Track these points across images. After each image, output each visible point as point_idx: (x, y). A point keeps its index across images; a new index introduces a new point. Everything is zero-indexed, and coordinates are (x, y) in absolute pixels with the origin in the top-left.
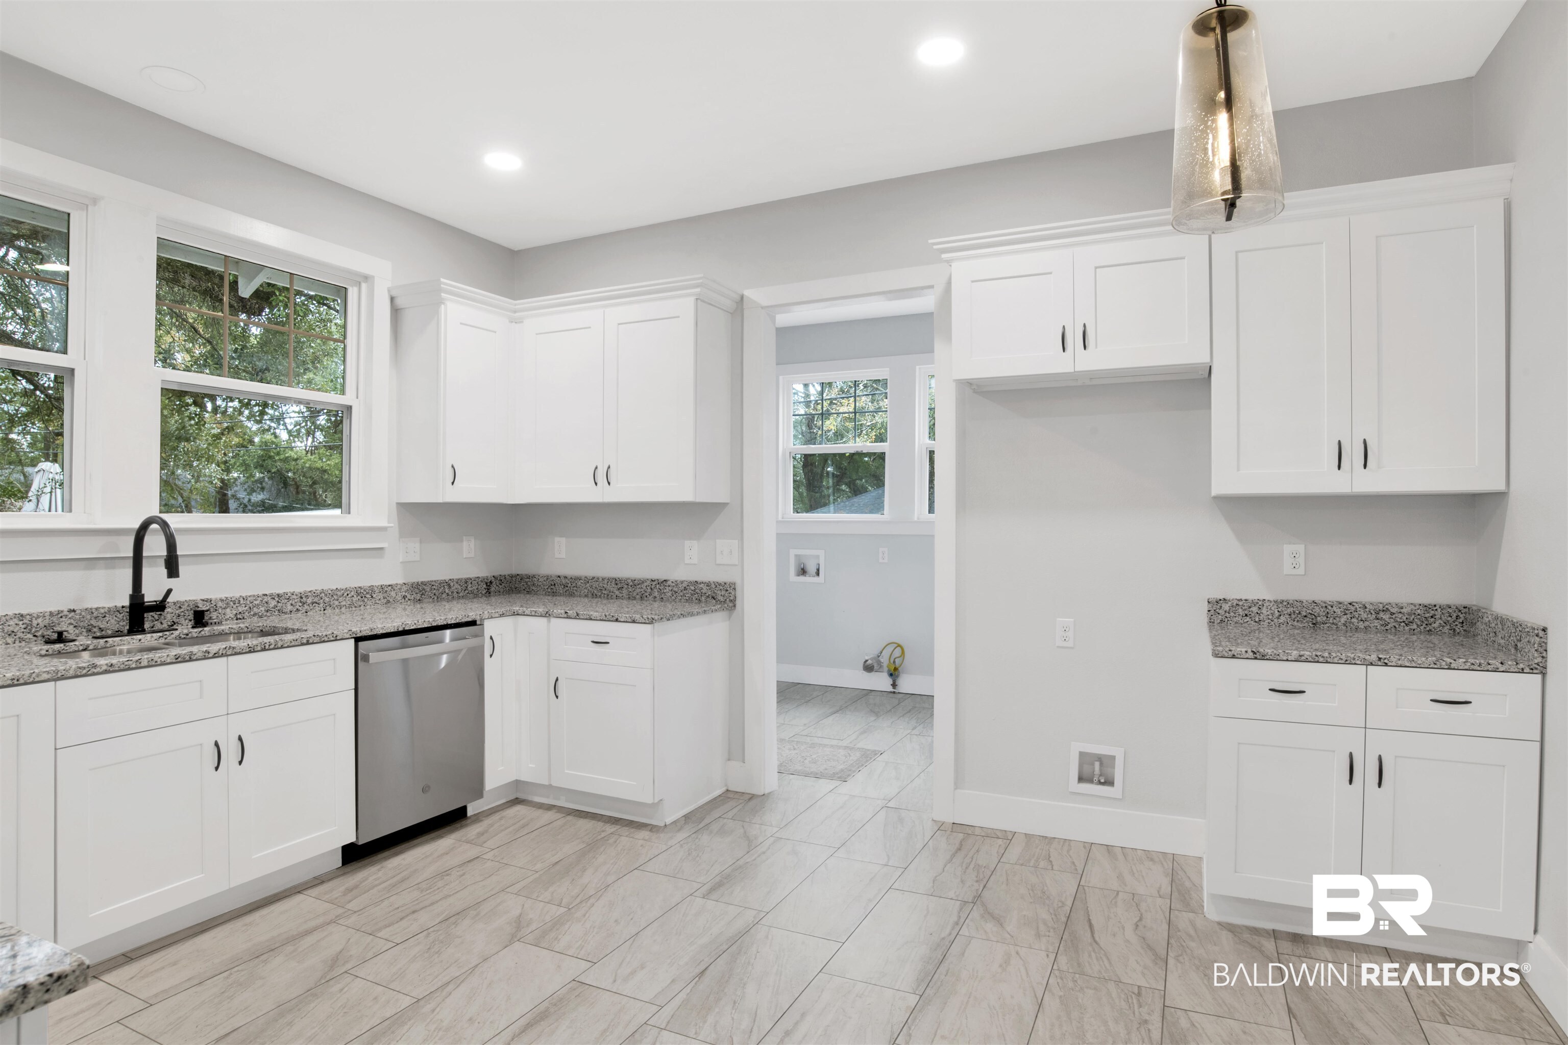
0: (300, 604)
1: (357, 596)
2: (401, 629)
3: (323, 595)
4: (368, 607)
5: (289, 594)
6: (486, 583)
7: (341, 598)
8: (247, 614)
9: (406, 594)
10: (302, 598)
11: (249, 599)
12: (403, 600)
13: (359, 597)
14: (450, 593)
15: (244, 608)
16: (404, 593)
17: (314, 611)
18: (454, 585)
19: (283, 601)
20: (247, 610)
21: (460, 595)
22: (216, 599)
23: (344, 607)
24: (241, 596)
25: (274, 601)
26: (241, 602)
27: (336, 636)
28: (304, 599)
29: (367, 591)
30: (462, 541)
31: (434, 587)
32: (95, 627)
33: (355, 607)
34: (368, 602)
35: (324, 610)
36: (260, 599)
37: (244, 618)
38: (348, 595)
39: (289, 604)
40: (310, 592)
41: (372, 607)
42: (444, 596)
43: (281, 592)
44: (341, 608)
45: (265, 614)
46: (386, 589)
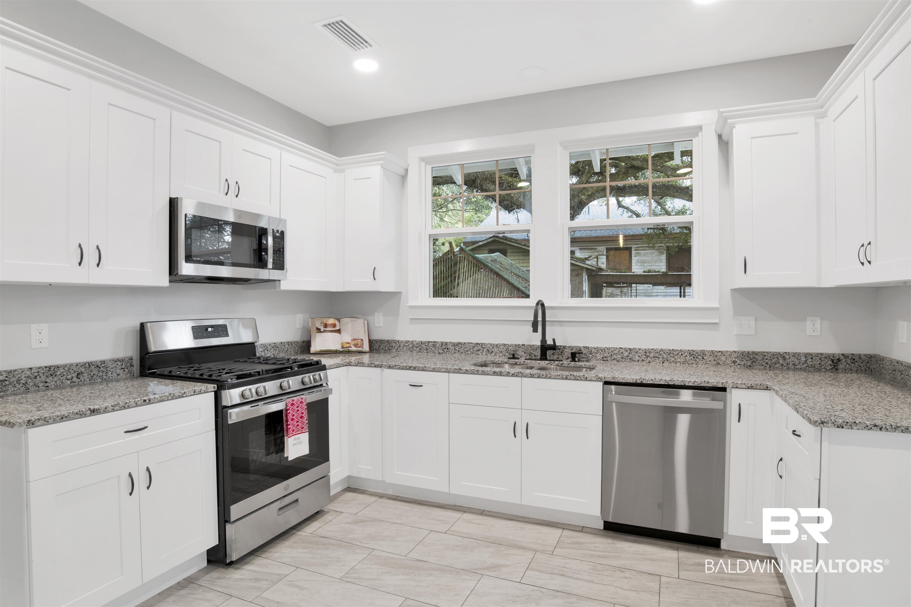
0: (645, 357)
1: (690, 356)
2: (639, 382)
3: (662, 352)
4: (700, 365)
5: (637, 350)
6: (833, 361)
7: (676, 356)
8: (609, 358)
9: (736, 360)
10: (647, 353)
11: (611, 349)
12: (733, 364)
13: (691, 357)
14: (785, 364)
15: (607, 355)
16: (734, 359)
17: (655, 362)
18: (789, 358)
19: (633, 353)
20: (609, 356)
21: (797, 367)
22: (591, 347)
23: (679, 363)
24: (606, 347)
25: (627, 353)
26: (606, 351)
27: (586, 378)
28: (648, 354)
29: (699, 353)
30: (805, 320)
31: (767, 357)
32: (533, 354)
33: (688, 364)
34: (700, 362)
35: (663, 363)
36: (617, 350)
37: (607, 360)
38: (682, 354)
39: (637, 356)
40: (652, 349)
41: (703, 365)
42: (777, 365)
43: (631, 347)
44: (676, 363)
45: (621, 360)
46: (716, 354)
